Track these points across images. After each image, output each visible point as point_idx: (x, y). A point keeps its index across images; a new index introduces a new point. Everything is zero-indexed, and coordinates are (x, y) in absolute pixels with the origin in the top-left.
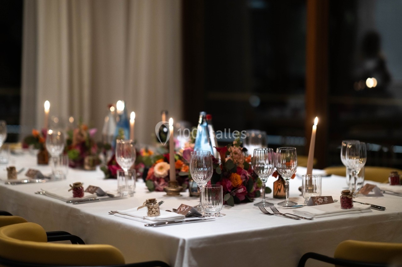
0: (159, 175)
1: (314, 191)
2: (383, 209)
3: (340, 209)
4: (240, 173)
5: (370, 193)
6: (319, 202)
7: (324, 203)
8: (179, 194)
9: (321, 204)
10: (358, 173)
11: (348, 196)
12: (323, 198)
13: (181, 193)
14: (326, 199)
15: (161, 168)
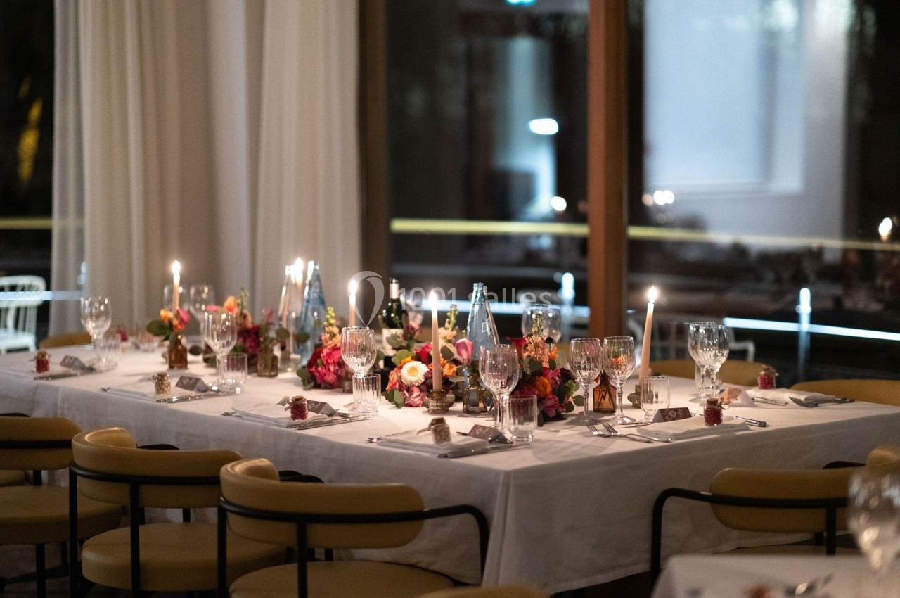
0: (411, 382)
1: (655, 399)
2: (763, 424)
3: (703, 426)
4: (545, 376)
5: (735, 402)
6: (670, 416)
7: (678, 418)
8: (448, 410)
9: (674, 419)
10: (717, 370)
11: (716, 407)
12: (676, 410)
13: (450, 409)
14: (680, 413)
15: (413, 370)
